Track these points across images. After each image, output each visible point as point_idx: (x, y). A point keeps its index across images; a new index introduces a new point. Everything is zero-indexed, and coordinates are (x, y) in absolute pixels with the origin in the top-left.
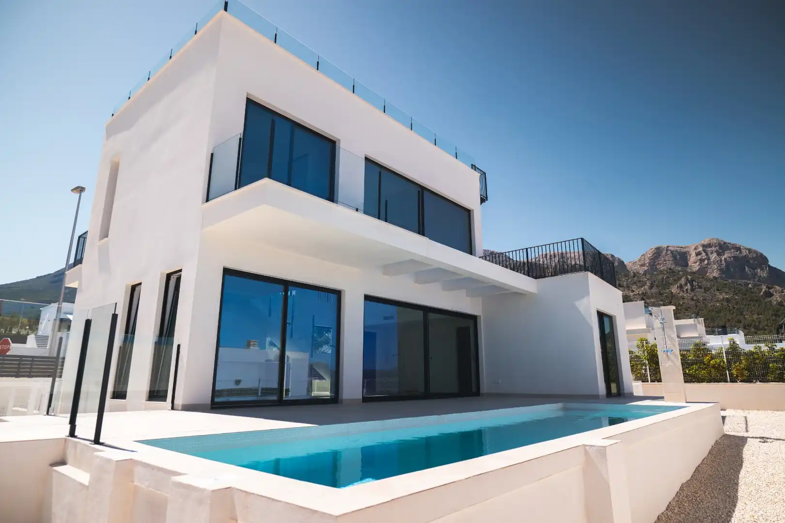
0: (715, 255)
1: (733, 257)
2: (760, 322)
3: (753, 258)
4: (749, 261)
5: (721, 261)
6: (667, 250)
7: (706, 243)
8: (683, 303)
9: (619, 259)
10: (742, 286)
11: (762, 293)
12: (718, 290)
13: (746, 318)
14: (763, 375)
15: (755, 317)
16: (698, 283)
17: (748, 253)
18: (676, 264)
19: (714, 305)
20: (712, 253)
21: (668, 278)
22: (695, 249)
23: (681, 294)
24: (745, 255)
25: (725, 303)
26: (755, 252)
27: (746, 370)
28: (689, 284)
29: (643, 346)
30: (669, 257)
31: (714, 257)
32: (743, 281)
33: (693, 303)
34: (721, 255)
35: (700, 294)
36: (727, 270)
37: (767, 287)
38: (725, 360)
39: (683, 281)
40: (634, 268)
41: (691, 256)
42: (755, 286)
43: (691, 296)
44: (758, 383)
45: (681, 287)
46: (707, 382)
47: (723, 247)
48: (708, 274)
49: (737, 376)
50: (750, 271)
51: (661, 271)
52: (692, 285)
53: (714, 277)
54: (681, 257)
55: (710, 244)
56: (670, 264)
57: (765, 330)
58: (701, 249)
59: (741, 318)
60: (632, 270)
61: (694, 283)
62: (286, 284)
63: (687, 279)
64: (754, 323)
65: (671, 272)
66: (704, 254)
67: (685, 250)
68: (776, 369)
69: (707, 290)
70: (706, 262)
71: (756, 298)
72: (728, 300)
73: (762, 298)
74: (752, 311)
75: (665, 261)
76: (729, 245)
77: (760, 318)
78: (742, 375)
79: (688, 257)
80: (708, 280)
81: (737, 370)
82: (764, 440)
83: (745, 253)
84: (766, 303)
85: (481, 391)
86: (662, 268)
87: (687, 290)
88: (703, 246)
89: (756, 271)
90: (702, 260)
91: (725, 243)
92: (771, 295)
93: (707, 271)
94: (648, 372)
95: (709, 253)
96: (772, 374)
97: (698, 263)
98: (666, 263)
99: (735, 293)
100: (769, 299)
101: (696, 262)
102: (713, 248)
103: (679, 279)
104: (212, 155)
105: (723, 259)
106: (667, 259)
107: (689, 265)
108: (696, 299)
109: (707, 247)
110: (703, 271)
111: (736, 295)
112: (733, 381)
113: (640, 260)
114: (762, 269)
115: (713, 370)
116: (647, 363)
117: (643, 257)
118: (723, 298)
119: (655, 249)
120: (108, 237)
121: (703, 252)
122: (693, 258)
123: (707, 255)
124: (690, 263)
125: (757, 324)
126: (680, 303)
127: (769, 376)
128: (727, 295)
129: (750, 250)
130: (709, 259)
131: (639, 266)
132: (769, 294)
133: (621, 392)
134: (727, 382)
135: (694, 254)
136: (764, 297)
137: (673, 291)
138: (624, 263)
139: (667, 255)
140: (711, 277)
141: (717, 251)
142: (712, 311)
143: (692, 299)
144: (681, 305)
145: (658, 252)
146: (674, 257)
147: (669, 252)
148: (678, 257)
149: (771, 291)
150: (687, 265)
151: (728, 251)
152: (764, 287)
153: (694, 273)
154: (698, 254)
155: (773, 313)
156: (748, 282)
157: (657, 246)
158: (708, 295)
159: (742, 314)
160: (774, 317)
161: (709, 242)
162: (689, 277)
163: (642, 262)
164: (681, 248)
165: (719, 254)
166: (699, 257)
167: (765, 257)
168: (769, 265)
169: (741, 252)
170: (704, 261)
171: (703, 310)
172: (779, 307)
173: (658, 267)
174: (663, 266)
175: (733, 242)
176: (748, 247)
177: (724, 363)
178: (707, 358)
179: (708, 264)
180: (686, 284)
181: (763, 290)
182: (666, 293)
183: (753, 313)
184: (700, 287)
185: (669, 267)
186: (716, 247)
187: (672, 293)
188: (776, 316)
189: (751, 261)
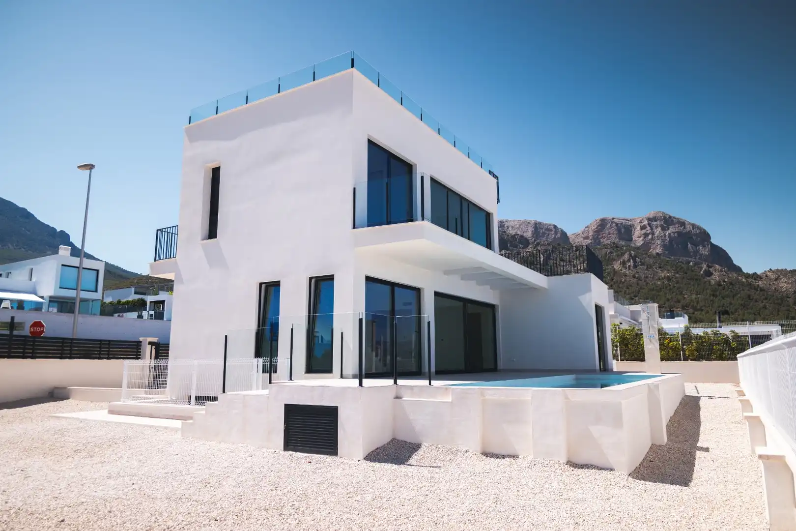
0: (659, 229)
1: (677, 232)
2: (698, 302)
3: (696, 234)
4: (692, 238)
5: (665, 236)
6: (612, 222)
7: (651, 216)
8: (625, 281)
9: (562, 231)
10: (683, 263)
11: (702, 272)
12: (660, 268)
13: (684, 298)
14: (708, 355)
15: (694, 296)
16: (641, 260)
17: (692, 229)
18: (621, 239)
19: (655, 283)
20: (657, 227)
21: (611, 252)
22: (641, 222)
23: (624, 270)
24: (689, 231)
25: (666, 282)
26: (699, 228)
27: (696, 350)
28: (631, 260)
29: (615, 330)
30: (614, 230)
31: (658, 231)
32: (685, 259)
33: (635, 280)
34: (666, 230)
35: (641, 271)
36: (670, 246)
37: (709, 266)
38: (680, 342)
39: (626, 256)
40: (577, 240)
41: (636, 230)
42: (696, 264)
43: (633, 273)
44: (704, 361)
45: (624, 263)
46: (666, 361)
47: (668, 221)
48: (651, 250)
49: (689, 356)
50: (692, 248)
51: (604, 245)
52: (635, 262)
53: (657, 254)
54: (625, 230)
55: (656, 217)
56: (614, 238)
57: (702, 310)
58: (646, 222)
59: (680, 297)
60: (574, 243)
61: (637, 259)
62: (393, 285)
63: (631, 255)
64: (692, 304)
65: (615, 246)
66: (649, 228)
67: (630, 223)
68: (718, 350)
69: (649, 267)
70: (650, 237)
71: (696, 277)
72: (669, 279)
73: (702, 277)
74: (691, 291)
75: (609, 234)
76: (674, 220)
77: (699, 298)
78: (693, 355)
79: (633, 230)
80: (651, 256)
81: (689, 350)
82: (711, 397)
83: (689, 228)
84: (706, 282)
85: (498, 368)
86: (605, 241)
87: (629, 266)
88: (649, 219)
89: (698, 248)
90: (646, 235)
91: (670, 217)
92: (711, 274)
93: (651, 246)
94: (619, 353)
95: (654, 228)
96: (715, 354)
97: (642, 238)
98: (610, 237)
99: (676, 271)
100: (708, 278)
101: (640, 237)
102: (658, 222)
103: (623, 254)
104: (355, 189)
105: (667, 234)
106: (611, 232)
107: (633, 239)
108: (638, 277)
109: (652, 221)
110: (647, 246)
111: (677, 273)
112: (686, 359)
113: (583, 233)
114: (704, 246)
115: (671, 351)
116: (618, 345)
117: (587, 229)
118: (665, 276)
119: (600, 220)
120: (217, 238)
121: (648, 226)
122: (637, 232)
123: (652, 229)
124: (634, 238)
125: (695, 304)
126: (621, 281)
127: (713, 356)
128: (668, 273)
129: (694, 226)
130: (653, 234)
131: (582, 239)
132: (709, 274)
133: (607, 368)
134: (681, 360)
135: (638, 228)
136: (703, 276)
137: (615, 267)
138: (567, 235)
139: (612, 227)
140: (654, 253)
141: (662, 226)
142: (653, 290)
143: (634, 277)
144: (623, 283)
145: (603, 223)
146: (619, 230)
147: (614, 224)
148: (623, 230)
149: (711, 270)
150: (631, 240)
151: (673, 226)
152: (705, 266)
153: (638, 248)
154: (643, 228)
155: (712, 293)
156: (690, 259)
157: (602, 217)
158: (649, 273)
159: (681, 293)
160: (712, 297)
161: (655, 215)
162: (633, 252)
163: (586, 235)
164: (626, 220)
165: (663, 229)
166: (644, 231)
167: (708, 233)
168: (711, 242)
169: (685, 228)
170: (648, 236)
171: (644, 289)
172: (717, 287)
173: (602, 240)
174: (607, 240)
175: (677, 217)
176: (692, 222)
177: (679, 345)
178: (667, 341)
179: (652, 239)
180: (629, 261)
181: (704, 269)
182: (608, 269)
183: (692, 292)
184: (643, 264)
185: (613, 241)
186: (660, 221)
187: (615, 269)
188: (713, 295)
189: (694, 237)
